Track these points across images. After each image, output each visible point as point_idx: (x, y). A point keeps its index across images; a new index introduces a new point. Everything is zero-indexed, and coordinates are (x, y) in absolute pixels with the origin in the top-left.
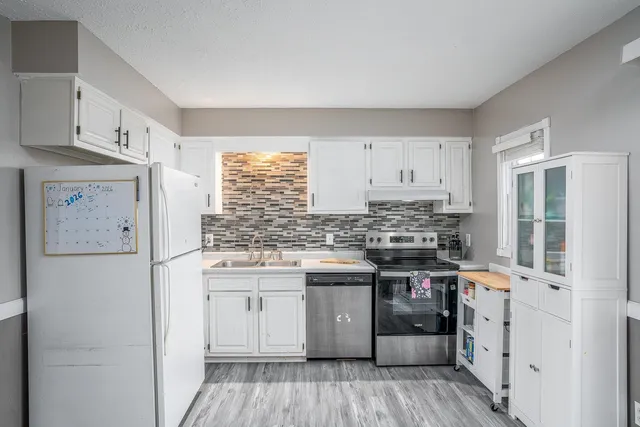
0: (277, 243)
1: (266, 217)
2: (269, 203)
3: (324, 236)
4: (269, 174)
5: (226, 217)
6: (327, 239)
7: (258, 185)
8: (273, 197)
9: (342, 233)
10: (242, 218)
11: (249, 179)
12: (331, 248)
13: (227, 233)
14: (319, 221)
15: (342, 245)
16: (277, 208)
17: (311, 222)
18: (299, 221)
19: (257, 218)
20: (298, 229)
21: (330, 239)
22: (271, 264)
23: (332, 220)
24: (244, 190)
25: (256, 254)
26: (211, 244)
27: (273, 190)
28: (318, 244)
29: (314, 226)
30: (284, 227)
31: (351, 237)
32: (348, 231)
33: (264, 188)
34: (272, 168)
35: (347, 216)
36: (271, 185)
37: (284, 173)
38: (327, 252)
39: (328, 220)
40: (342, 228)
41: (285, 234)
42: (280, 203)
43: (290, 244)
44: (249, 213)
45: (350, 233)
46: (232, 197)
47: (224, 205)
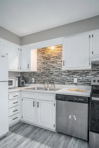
0: (55, 82)
1: (51, 72)
2: (52, 67)
3: (73, 79)
4: (52, 56)
5: (38, 73)
6: (74, 81)
7: (48, 60)
8: (53, 65)
9: (81, 78)
10: (43, 73)
11: (45, 59)
12: (76, 84)
13: (38, 78)
14: (71, 73)
15: (81, 83)
16: (55, 69)
17: (68, 74)
18: (63, 73)
19: (48, 73)
20: (62, 76)
21: (75, 81)
22: (50, 90)
23: (77, 73)
24: (44, 63)
25: (46, 85)
26: (33, 82)
27: (53, 62)
28: (70, 83)
29: (68, 75)
30: (57, 76)
31: (86, 80)
32: (84, 77)
33: (50, 61)
34: (53, 54)
35: (83, 71)
36: (53, 60)
37: (57, 55)
38: (74, 86)
39: (75, 73)
40: (81, 76)
41: (57, 78)
42: (56, 67)
43: (59, 82)
44: (45, 71)
45: (85, 78)
46: (40, 65)
47: (38, 68)
